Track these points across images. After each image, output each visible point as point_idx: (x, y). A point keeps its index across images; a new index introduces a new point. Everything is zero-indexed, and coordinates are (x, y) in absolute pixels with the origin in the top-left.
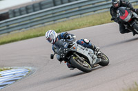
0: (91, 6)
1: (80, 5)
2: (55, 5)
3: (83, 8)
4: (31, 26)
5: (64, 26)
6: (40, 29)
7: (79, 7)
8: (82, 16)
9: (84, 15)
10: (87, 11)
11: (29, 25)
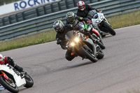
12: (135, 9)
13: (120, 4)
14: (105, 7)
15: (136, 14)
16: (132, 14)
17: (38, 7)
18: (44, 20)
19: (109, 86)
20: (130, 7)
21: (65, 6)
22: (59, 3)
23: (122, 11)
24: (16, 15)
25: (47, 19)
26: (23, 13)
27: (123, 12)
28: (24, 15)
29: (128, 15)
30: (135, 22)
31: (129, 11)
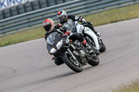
0: (41, 17)
1: (29, 17)
2: (4, 18)
3: (32, 20)
5: (14, 39)
7: (28, 19)
8: (31, 27)
9: (33, 27)
10: (36, 23)
12: (101, 10)
13: (85, 4)
14: (70, 8)
15: (102, 14)
16: (97, 15)
18: (10, 22)
19: (76, 87)
20: (95, 8)
21: (30, 8)
23: (87, 12)
25: (13, 21)
27: (89, 13)
29: (93, 16)
30: (100, 22)
31: (95, 11)
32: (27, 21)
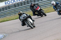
2: (15, 7)
3: (27, 8)
4: (5, 16)
6: (9, 17)
11: (4, 16)
14: (44, 3)
17: (15, 4)
18: (18, 9)
21: (27, 3)
22: (24, 2)
24: (6, 7)
26: (9, 6)
28: (9, 7)
32: (25, 9)
